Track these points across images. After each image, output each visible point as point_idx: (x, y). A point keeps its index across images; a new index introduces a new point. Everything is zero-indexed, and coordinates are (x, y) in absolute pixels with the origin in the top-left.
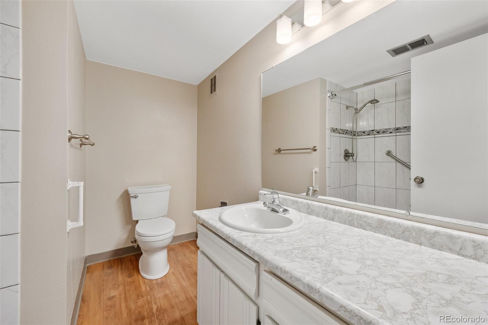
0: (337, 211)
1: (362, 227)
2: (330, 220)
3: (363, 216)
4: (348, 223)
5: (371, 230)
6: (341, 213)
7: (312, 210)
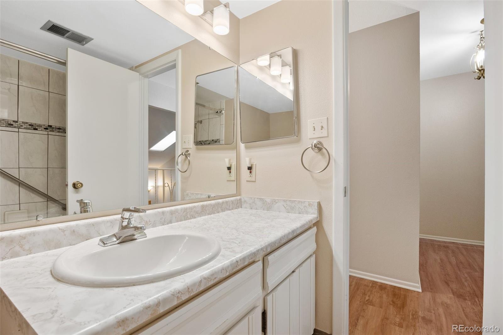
0: (174, 211)
1: (193, 217)
2: (168, 224)
3: (193, 207)
4: (183, 218)
5: (198, 216)
6: (177, 212)
7: (147, 222)
